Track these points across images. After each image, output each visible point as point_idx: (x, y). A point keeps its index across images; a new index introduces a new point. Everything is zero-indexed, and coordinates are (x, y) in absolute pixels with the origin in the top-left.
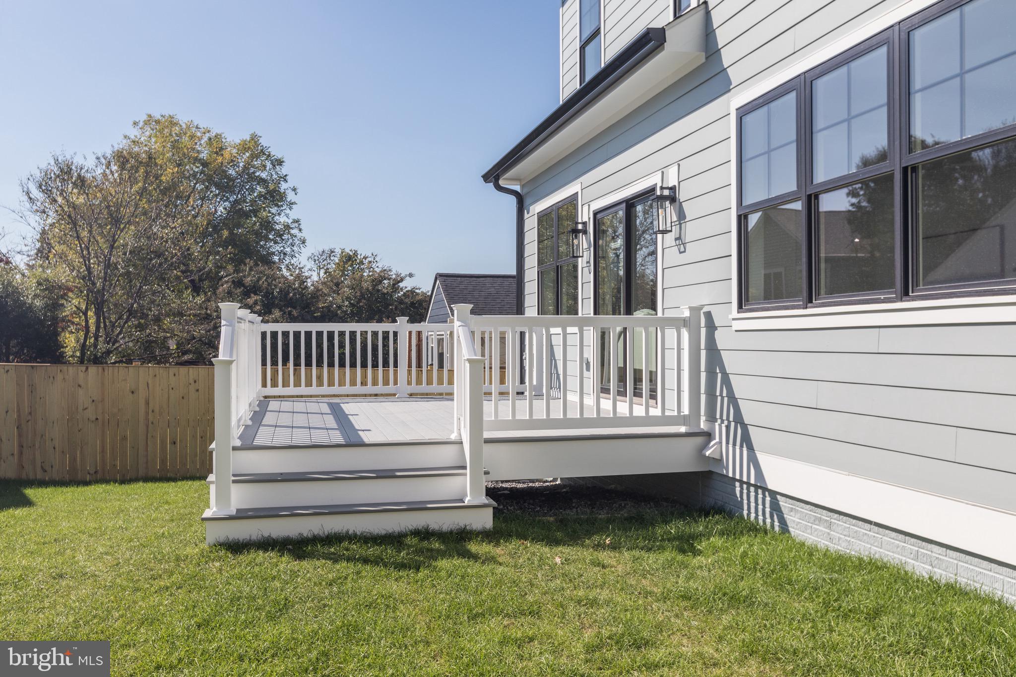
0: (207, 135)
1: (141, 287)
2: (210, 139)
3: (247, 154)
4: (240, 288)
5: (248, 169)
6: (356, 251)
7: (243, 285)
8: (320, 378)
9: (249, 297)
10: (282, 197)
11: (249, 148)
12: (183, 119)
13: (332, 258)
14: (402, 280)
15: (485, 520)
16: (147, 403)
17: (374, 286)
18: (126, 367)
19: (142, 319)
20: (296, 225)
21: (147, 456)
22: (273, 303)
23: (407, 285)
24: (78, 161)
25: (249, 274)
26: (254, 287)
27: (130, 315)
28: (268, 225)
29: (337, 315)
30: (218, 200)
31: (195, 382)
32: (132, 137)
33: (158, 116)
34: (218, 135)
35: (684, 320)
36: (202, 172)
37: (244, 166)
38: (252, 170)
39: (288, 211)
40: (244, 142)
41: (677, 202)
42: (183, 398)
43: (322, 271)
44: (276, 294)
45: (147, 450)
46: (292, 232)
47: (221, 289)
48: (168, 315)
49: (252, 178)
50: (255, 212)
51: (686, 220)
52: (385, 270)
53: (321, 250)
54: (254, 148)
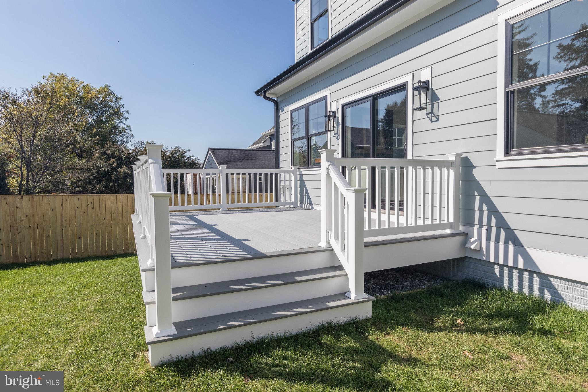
0: (83, 84)
1: (51, 155)
2: (84, 86)
3: (103, 94)
4: (105, 156)
5: (104, 101)
7: (107, 154)
9: (110, 160)
10: (122, 115)
11: (104, 91)
12: (69, 76)
13: (142, 145)
14: (185, 152)
16: (62, 216)
17: (172, 155)
18: (48, 196)
19: (52, 171)
20: (129, 128)
21: (63, 246)
22: (122, 163)
23: (188, 154)
24: (13, 91)
25: (109, 149)
26: (112, 155)
27: (46, 169)
28: (115, 127)
30: (89, 115)
31: (91, 203)
32: (43, 83)
33: (56, 74)
34: (88, 84)
35: (452, 162)
36: (80, 102)
37: (102, 99)
38: (106, 102)
39: (124, 122)
40: (102, 88)
41: (430, 91)
42: (84, 212)
44: (123, 158)
45: (63, 242)
46: (127, 131)
47: (95, 156)
48: (66, 169)
49: (106, 105)
50: (108, 122)
51: (439, 101)
52: (177, 148)
54: (106, 91)
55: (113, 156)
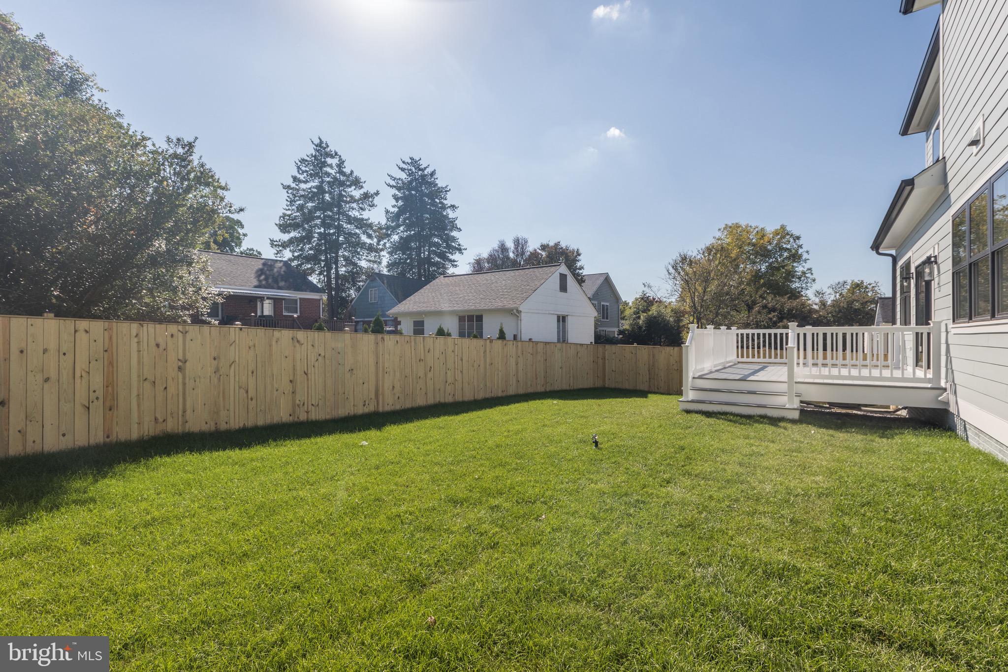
0: (757, 229)
3: (779, 236)
5: (779, 244)
6: (862, 281)
8: (776, 355)
10: (800, 256)
11: (780, 233)
12: (743, 223)
13: (845, 286)
15: (796, 415)
17: (848, 305)
20: (809, 271)
24: (690, 253)
28: (792, 273)
29: (822, 322)
30: (762, 262)
32: (717, 237)
33: (730, 224)
34: (762, 229)
36: (753, 249)
37: (777, 243)
38: (781, 245)
39: (804, 264)
40: (777, 230)
41: (938, 264)
43: (838, 294)
46: (807, 275)
49: (781, 249)
51: (940, 274)
53: (837, 282)
54: (783, 233)
55: (774, 310)
